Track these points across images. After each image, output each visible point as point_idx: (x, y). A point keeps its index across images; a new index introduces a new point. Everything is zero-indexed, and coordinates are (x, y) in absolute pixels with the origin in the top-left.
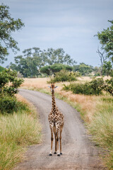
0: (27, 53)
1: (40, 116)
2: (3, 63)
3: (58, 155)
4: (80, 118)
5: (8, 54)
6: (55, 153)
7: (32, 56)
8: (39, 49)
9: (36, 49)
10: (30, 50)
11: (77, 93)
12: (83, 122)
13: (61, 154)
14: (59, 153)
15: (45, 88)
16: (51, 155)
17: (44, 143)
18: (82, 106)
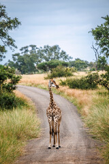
0: (24, 50)
1: (38, 111)
2: (1, 60)
3: (57, 148)
4: (77, 112)
5: (6, 51)
6: (54, 146)
7: (29, 53)
8: (35, 46)
9: (33, 46)
10: (27, 47)
11: (73, 88)
12: (80, 115)
13: (60, 147)
14: (58, 146)
15: (42, 84)
16: (50, 148)
17: (43, 137)
18: (78, 100)
